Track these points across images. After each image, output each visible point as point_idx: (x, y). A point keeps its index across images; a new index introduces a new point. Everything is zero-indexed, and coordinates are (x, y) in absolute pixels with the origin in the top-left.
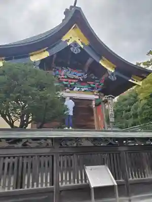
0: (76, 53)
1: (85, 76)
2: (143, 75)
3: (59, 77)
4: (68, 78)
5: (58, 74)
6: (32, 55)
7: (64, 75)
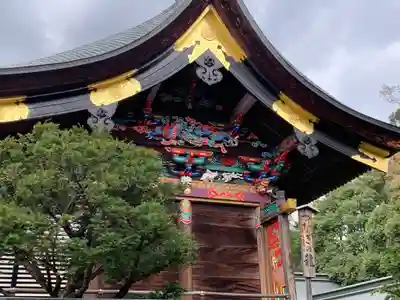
0: (210, 83)
1: (234, 142)
2: (390, 144)
3: (164, 142)
4: (187, 145)
5: (158, 136)
6: (95, 90)
7: (177, 139)
